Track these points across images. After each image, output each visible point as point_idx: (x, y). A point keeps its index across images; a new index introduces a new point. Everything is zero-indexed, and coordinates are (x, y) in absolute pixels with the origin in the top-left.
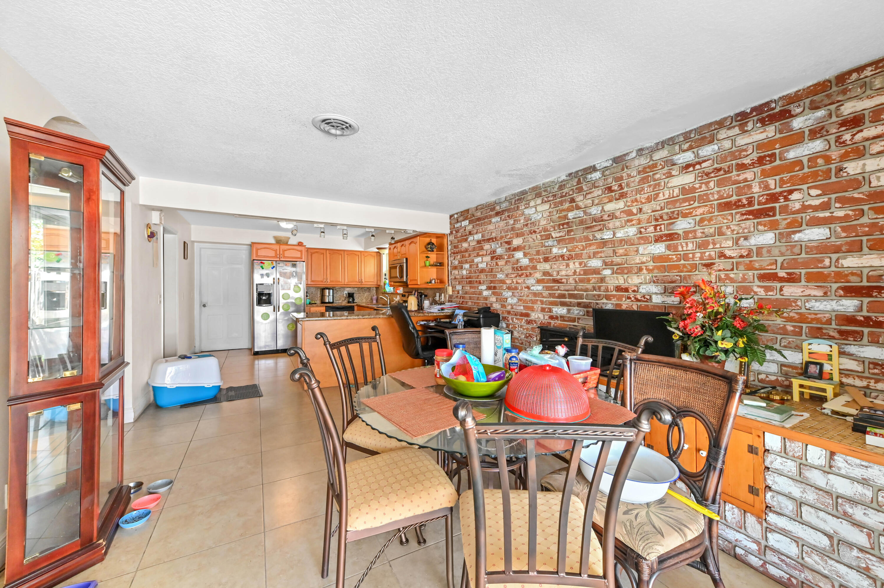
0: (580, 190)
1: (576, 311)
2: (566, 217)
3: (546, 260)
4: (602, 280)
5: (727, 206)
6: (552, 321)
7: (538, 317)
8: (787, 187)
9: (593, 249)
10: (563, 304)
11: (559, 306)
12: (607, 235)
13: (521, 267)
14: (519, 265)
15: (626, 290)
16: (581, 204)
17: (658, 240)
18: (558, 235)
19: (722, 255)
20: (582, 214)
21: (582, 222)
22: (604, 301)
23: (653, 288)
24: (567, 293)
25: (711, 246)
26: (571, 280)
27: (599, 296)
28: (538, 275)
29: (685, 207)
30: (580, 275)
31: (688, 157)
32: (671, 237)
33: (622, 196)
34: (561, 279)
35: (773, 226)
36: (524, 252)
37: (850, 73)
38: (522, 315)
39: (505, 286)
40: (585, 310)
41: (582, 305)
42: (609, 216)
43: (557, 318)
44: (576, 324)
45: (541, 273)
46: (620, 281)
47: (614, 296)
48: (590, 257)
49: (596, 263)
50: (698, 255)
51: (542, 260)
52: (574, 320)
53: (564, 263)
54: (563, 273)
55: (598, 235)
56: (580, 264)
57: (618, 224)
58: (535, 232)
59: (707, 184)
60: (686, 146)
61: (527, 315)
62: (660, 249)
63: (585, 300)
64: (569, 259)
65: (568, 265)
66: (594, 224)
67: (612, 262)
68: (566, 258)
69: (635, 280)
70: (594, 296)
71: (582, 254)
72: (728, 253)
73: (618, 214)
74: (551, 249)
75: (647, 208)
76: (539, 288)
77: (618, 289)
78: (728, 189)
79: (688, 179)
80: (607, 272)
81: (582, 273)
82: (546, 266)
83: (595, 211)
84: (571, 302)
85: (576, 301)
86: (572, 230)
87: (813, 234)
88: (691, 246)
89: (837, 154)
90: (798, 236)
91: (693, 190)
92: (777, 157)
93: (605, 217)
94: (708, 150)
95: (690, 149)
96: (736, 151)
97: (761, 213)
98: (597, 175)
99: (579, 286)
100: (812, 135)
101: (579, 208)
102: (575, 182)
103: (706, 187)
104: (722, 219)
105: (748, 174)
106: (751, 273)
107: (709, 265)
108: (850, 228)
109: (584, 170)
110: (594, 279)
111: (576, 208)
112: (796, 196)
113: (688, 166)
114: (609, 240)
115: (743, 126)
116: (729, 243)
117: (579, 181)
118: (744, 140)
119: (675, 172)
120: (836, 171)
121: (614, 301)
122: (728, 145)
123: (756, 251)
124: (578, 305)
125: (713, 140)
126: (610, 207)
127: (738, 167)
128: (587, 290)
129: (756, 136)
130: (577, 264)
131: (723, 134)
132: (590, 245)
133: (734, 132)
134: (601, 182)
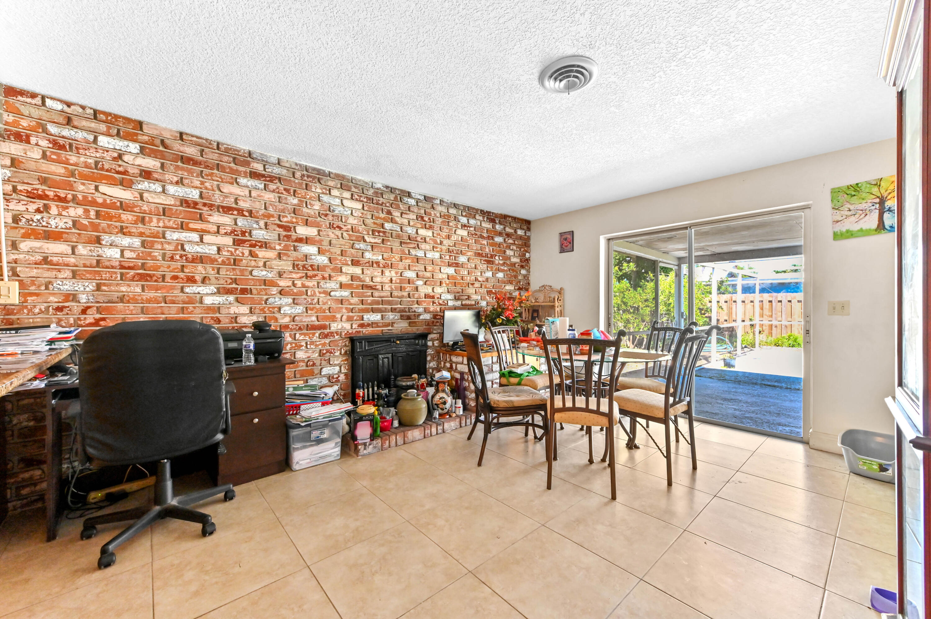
0: (398, 207)
1: (391, 316)
2: (382, 226)
3: (355, 263)
4: (417, 289)
5: (479, 255)
6: (361, 330)
7: (342, 327)
8: (494, 253)
9: (408, 262)
10: (373, 311)
11: (371, 313)
12: (420, 254)
13: (312, 266)
14: (310, 262)
15: (433, 297)
16: (398, 220)
17: (449, 265)
18: (373, 241)
19: (476, 280)
20: (399, 229)
21: (398, 236)
22: (416, 306)
23: (450, 296)
24: (380, 299)
25: (473, 274)
26: (387, 287)
27: (413, 301)
28: (344, 279)
29: (463, 249)
30: (396, 283)
31: (465, 220)
32: (457, 265)
33: (431, 228)
34: (376, 286)
35: (491, 269)
36: (319, 248)
37: (509, 217)
38: (314, 328)
39: (274, 290)
40: (399, 314)
41: (398, 310)
42: (421, 239)
43: (368, 325)
44: (390, 328)
45: (349, 277)
46: (428, 290)
47: (425, 301)
48: (405, 269)
49: (410, 274)
50: (469, 278)
51: (350, 263)
52: (388, 325)
53: (380, 270)
54: (378, 279)
55: (413, 252)
56: (396, 273)
57: (428, 247)
58: (340, 228)
59: (472, 239)
60: (464, 214)
61: (324, 327)
62: (451, 271)
63: (399, 306)
64: (384, 267)
65: (382, 272)
66: (408, 241)
67: (424, 275)
68: (381, 265)
69: (438, 290)
70: (409, 302)
71: (398, 264)
72: (480, 279)
73: (428, 239)
74: (363, 253)
75: (446, 242)
76: (345, 293)
77: (427, 296)
79: (464, 233)
80: (420, 283)
81: (398, 281)
82: (357, 270)
83: (411, 231)
84: (386, 309)
85: (390, 307)
86: (388, 240)
87: (500, 275)
88: (466, 273)
89: (505, 245)
90: (497, 275)
91: (466, 241)
92: (493, 238)
93: (419, 239)
94: (472, 222)
95: (466, 216)
96: (481, 228)
97: (489, 262)
98: (412, 202)
99: (395, 293)
100: (500, 234)
101: (396, 223)
102: (392, 197)
103: (471, 241)
104: (477, 260)
105: (485, 242)
106: (486, 290)
107: (473, 284)
108: (507, 275)
109: (402, 191)
110: (409, 288)
111: (392, 221)
112: (497, 258)
113: (465, 226)
114: (422, 258)
115: (483, 217)
116: (479, 274)
117: (396, 198)
118: (484, 225)
119: (459, 226)
120: (505, 252)
121: (425, 305)
122: (479, 224)
123: (487, 279)
124: (393, 310)
125: (474, 217)
126: (422, 232)
127: (482, 237)
128: (402, 297)
129: (487, 225)
130: (393, 273)
131: (478, 217)
132: (406, 258)
133: (481, 218)
134: (415, 209)
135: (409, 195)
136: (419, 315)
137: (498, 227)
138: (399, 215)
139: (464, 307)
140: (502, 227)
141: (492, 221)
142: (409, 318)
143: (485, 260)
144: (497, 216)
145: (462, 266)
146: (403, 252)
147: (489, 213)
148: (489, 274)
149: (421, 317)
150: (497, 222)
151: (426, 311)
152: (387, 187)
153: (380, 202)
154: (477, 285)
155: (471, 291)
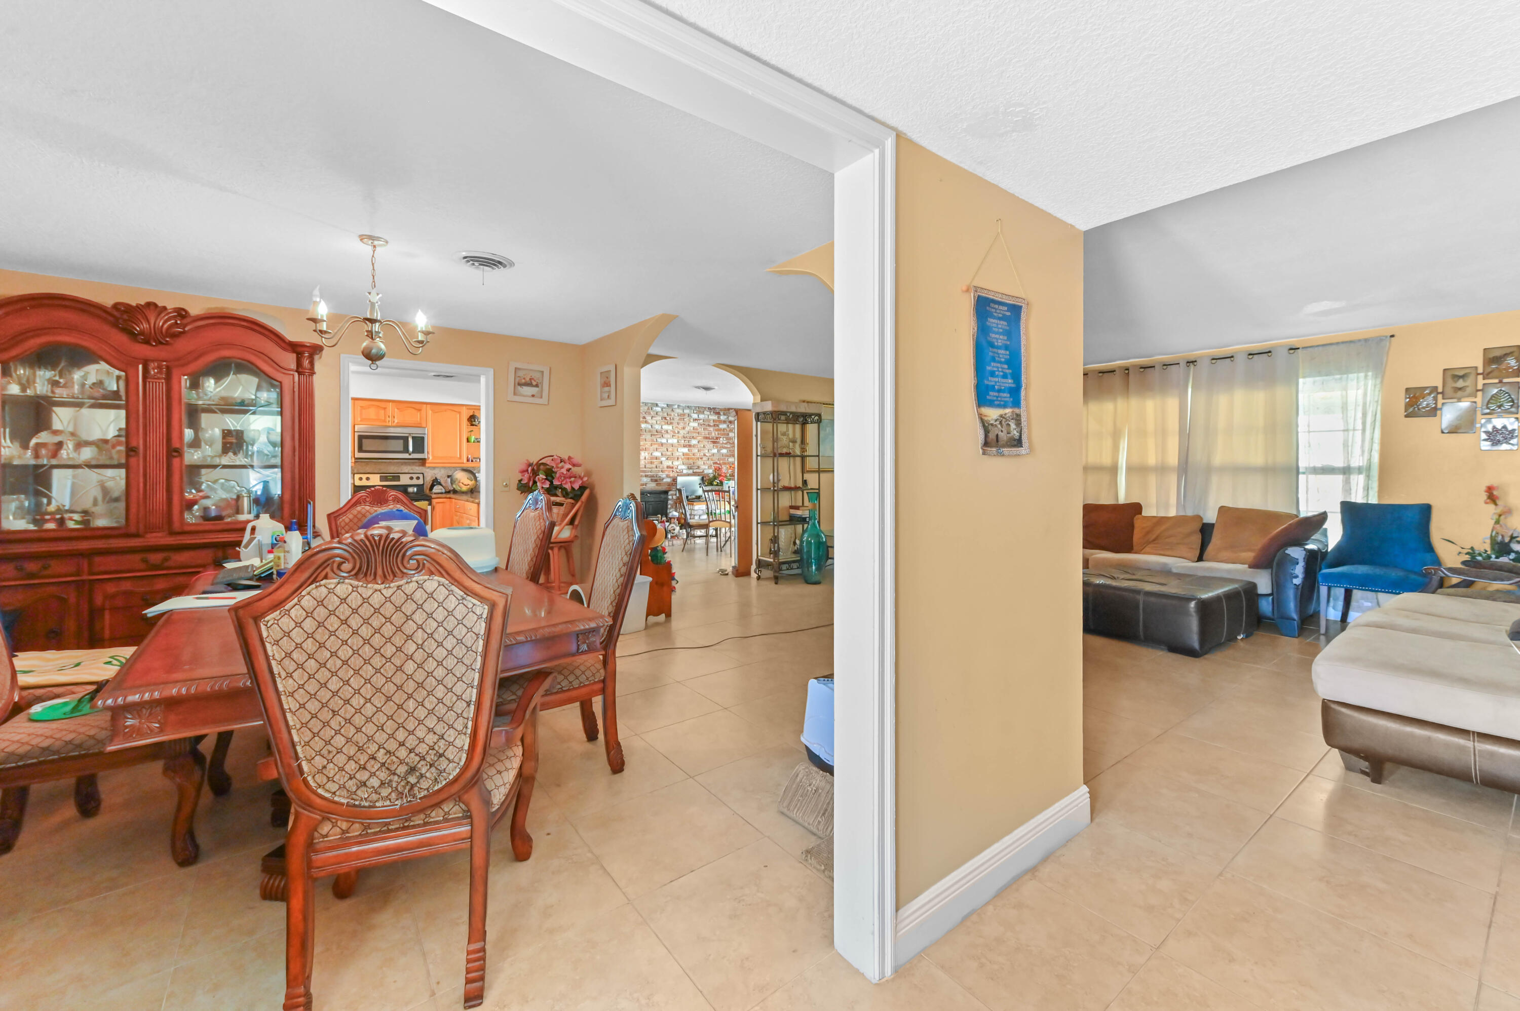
0: (650, 413)
4: (661, 463)
5: (706, 438)
8: (719, 436)
9: (656, 446)
12: (664, 441)
15: (673, 468)
16: (650, 421)
17: (684, 446)
19: (705, 455)
20: (650, 427)
21: (650, 431)
22: (661, 474)
23: (683, 467)
25: (702, 451)
27: (659, 471)
29: (694, 435)
30: (648, 460)
31: (695, 416)
32: (690, 446)
33: (671, 423)
35: (717, 447)
40: (651, 478)
41: (649, 476)
46: (669, 463)
48: (654, 451)
49: (657, 454)
50: (699, 454)
52: (645, 485)
55: (659, 440)
56: (648, 454)
57: (669, 436)
59: (702, 428)
60: (695, 412)
62: (686, 450)
63: (650, 473)
66: (656, 433)
67: (666, 454)
69: (676, 463)
70: (656, 471)
72: (707, 455)
73: (669, 431)
75: (682, 432)
77: (668, 467)
78: (707, 432)
79: (695, 424)
80: (663, 459)
83: (658, 427)
86: (643, 434)
87: (724, 451)
88: (696, 451)
89: (728, 430)
90: (721, 451)
91: (697, 429)
92: (718, 426)
93: (663, 431)
94: (701, 416)
95: (696, 413)
96: (709, 420)
97: (714, 442)
98: (659, 409)
99: (647, 466)
100: (724, 422)
101: (648, 423)
102: (646, 408)
103: (701, 430)
104: (705, 442)
105: (711, 429)
106: (712, 462)
107: (701, 458)
108: (730, 451)
109: (652, 404)
110: (656, 462)
111: (646, 422)
112: (721, 439)
113: (696, 420)
114: (665, 444)
115: (710, 412)
116: (707, 451)
117: (648, 409)
118: (711, 417)
119: (692, 420)
120: (728, 434)
121: (667, 473)
122: (707, 417)
123: (713, 455)
124: (646, 476)
125: (703, 413)
126: (666, 427)
127: (709, 426)
128: (652, 468)
129: (715, 417)
130: (646, 454)
131: (705, 412)
132: (655, 444)
133: (709, 413)
134: (661, 414)
136: (663, 479)
137: (723, 418)
138: (650, 418)
139: (694, 474)
140: (726, 417)
141: (718, 414)
142: (656, 481)
143: (712, 442)
144: (721, 410)
145: (694, 446)
146: (653, 440)
147: (714, 409)
148: (715, 451)
149: (665, 480)
150: (722, 414)
151: (668, 476)
154: (704, 458)
155: (700, 463)
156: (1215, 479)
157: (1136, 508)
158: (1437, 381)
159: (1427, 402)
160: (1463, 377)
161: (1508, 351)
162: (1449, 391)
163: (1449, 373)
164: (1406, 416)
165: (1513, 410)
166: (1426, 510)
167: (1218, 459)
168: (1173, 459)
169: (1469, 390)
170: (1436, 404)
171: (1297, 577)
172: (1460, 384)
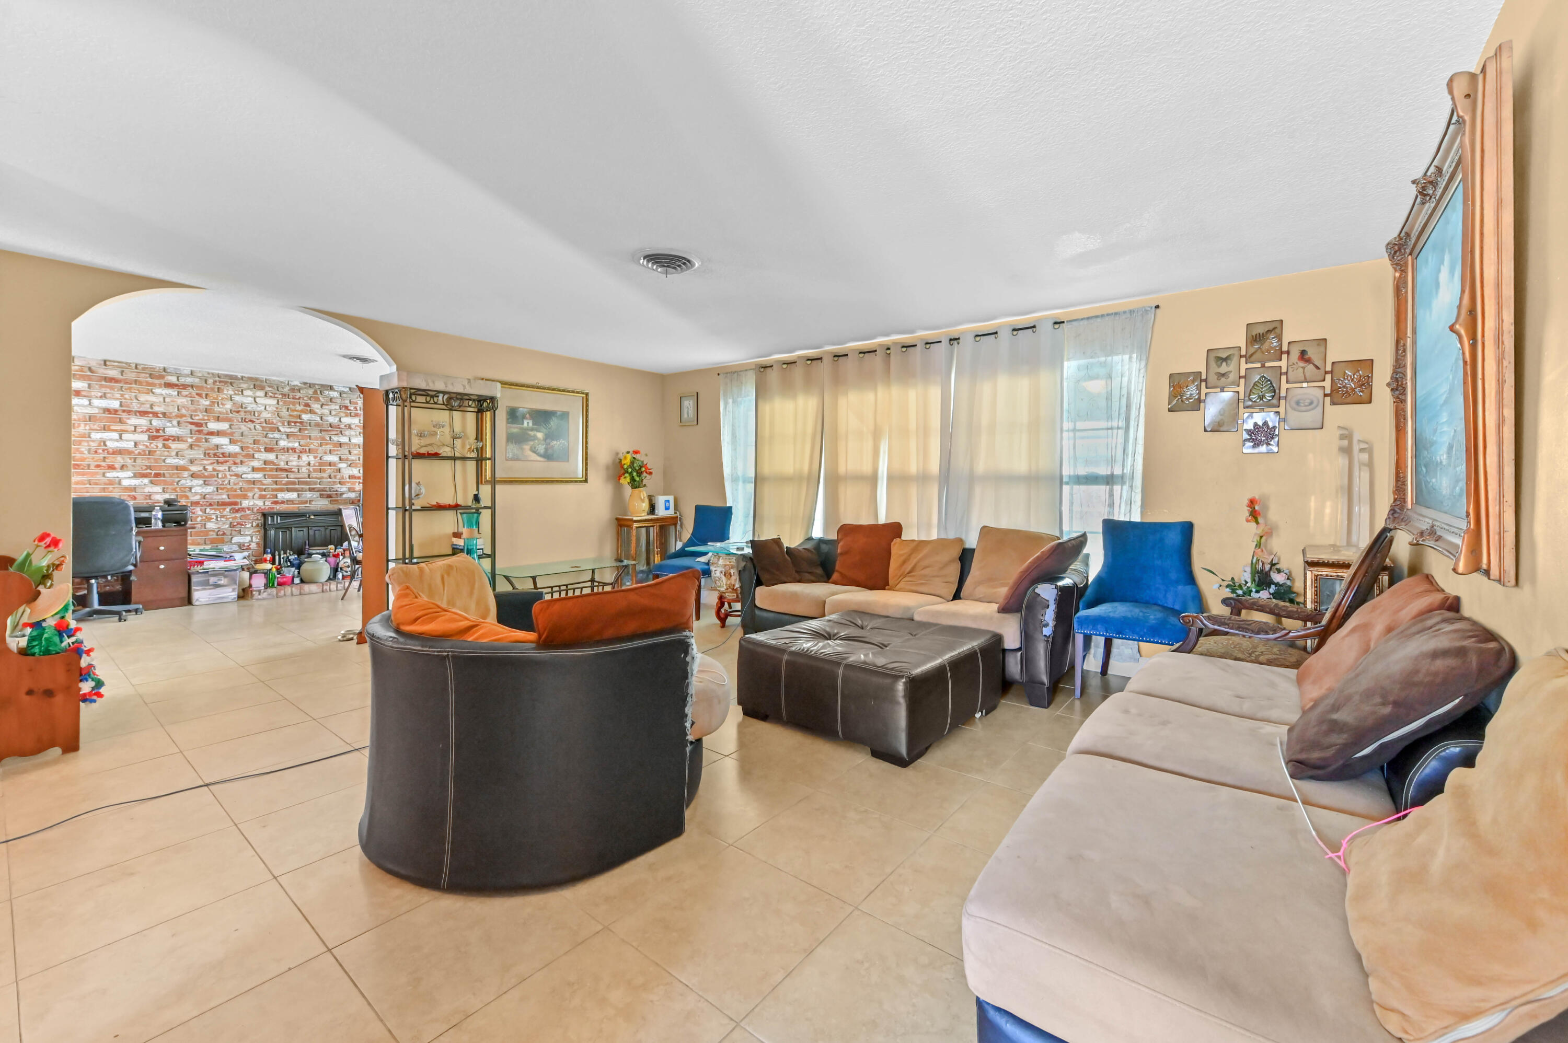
0: (317, 400)
1: (309, 495)
2: (300, 417)
3: (268, 450)
4: (339, 471)
6: (275, 506)
7: (254, 504)
9: (329, 447)
10: (289, 490)
11: (286, 492)
12: (344, 439)
13: (223, 454)
14: (220, 451)
16: (318, 410)
18: (288, 430)
20: (318, 419)
21: (317, 425)
22: (339, 486)
24: (296, 480)
26: (304, 470)
27: (334, 482)
28: (256, 464)
30: (314, 466)
34: (291, 469)
36: (230, 439)
38: (224, 504)
39: (186, 474)
40: (318, 493)
41: (316, 490)
42: (345, 426)
43: (283, 502)
44: (308, 505)
45: (262, 462)
46: (353, 471)
47: (348, 482)
48: (326, 453)
51: (263, 450)
52: (306, 502)
53: (296, 455)
54: (295, 463)
55: (335, 438)
56: (315, 457)
57: (353, 433)
58: (252, 421)
61: (235, 504)
63: (318, 486)
64: (301, 452)
65: (299, 457)
66: (330, 429)
67: (347, 458)
68: (298, 451)
70: (330, 482)
71: (317, 449)
73: (353, 426)
74: (277, 441)
76: (258, 476)
77: (350, 477)
80: (343, 465)
81: (317, 464)
82: (271, 456)
83: (333, 420)
84: (302, 488)
85: (308, 487)
86: (306, 429)
93: (342, 426)
98: (334, 394)
99: (314, 475)
101: (315, 413)
102: (311, 391)
109: (322, 386)
110: (329, 470)
111: (312, 412)
114: (346, 444)
117: (315, 392)
121: (349, 485)
124: (311, 490)
126: (346, 420)
128: (322, 478)
130: (311, 458)
132: (327, 444)
134: (339, 401)
135: (331, 388)
136: (342, 494)
138: (319, 406)
142: (329, 496)
146: (323, 439)
149: (344, 496)
151: (351, 490)
152: (305, 384)
153: (297, 397)
156: (978, 490)
157: (895, 530)
158: (1200, 366)
159: (1192, 391)
160: (1226, 360)
161: (1271, 327)
162: (1212, 379)
163: (1212, 355)
164: (1170, 410)
165: (1275, 401)
166: (1187, 529)
167: (981, 467)
168: (934, 466)
169: (1232, 377)
170: (1199, 394)
171: (1047, 625)
172: (1224, 368)
